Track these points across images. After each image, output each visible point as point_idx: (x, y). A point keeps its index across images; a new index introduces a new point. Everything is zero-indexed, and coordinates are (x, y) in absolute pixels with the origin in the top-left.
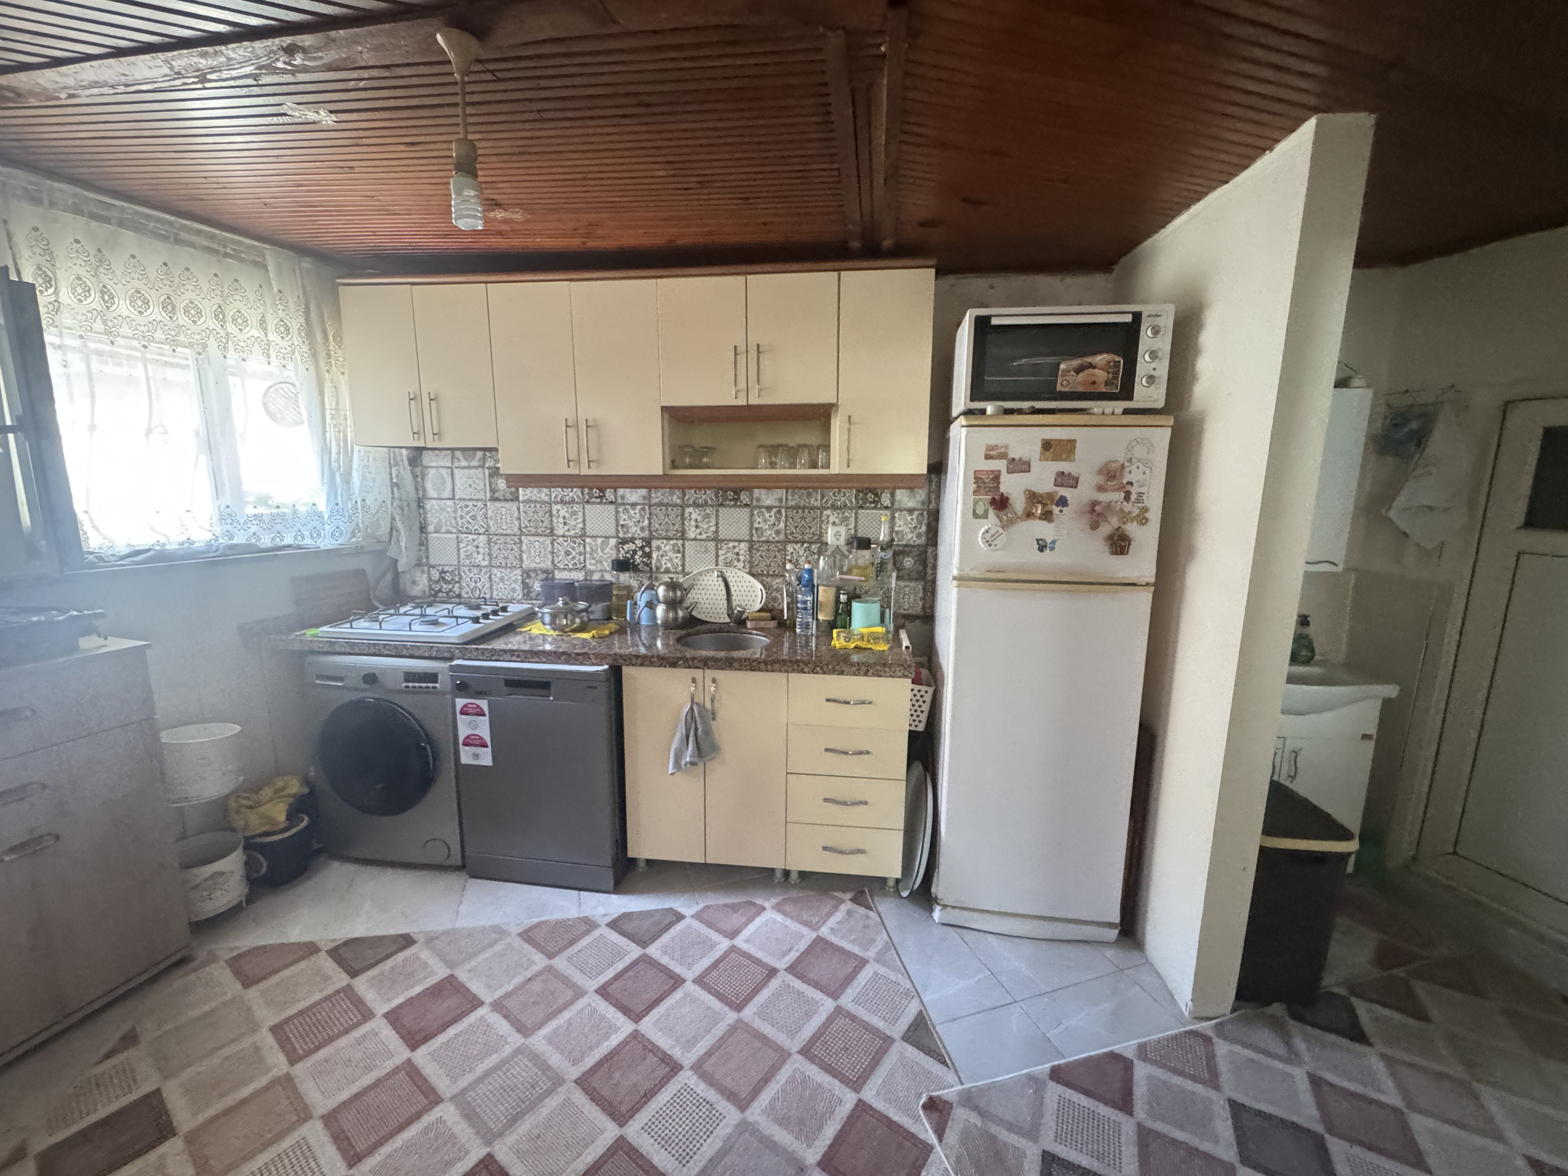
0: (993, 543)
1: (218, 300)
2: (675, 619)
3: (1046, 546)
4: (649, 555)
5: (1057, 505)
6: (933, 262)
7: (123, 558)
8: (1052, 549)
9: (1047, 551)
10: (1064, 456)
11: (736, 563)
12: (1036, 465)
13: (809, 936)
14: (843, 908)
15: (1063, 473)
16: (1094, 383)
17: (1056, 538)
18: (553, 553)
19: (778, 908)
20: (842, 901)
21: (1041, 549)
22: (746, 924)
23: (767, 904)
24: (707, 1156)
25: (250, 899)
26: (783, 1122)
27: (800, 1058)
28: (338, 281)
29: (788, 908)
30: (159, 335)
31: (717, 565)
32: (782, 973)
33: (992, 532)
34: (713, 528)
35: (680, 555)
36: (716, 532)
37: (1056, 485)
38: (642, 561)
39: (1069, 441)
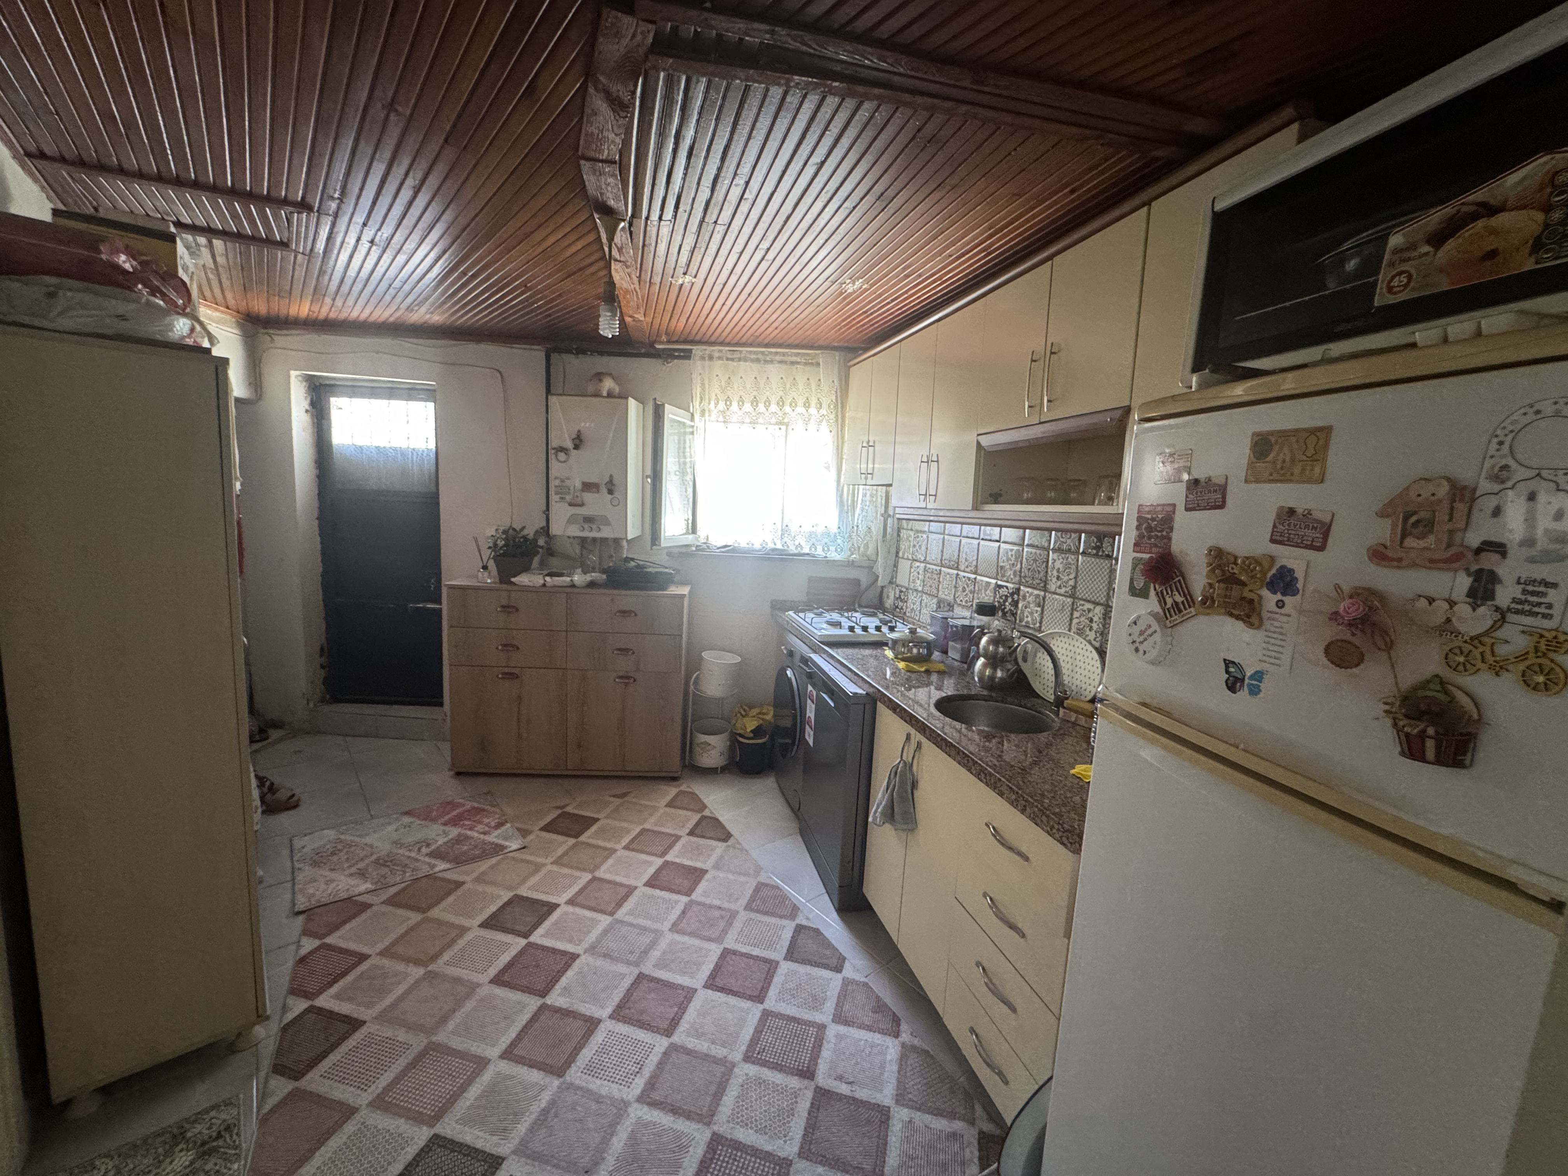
0: (1145, 649)
1: (782, 392)
3: (1243, 680)
5: (1273, 590)
7: (718, 548)
8: (1255, 691)
9: (1243, 694)
10: (1300, 469)
12: (1236, 493)
13: (886, 1096)
14: (958, 1126)
15: (1292, 512)
17: (1266, 667)
18: (955, 587)
19: (907, 1050)
21: (1234, 684)
22: (865, 1027)
23: (905, 1037)
25: (724, 769)
27: (708, 1135)
32: (812, 1085)
33: (1141, 626)
34: (1072, 583)
35: (1039, 609)
36: (1074, 587)
37: (1273, 541)
38: (1010, 610)
39: (1314, 432)
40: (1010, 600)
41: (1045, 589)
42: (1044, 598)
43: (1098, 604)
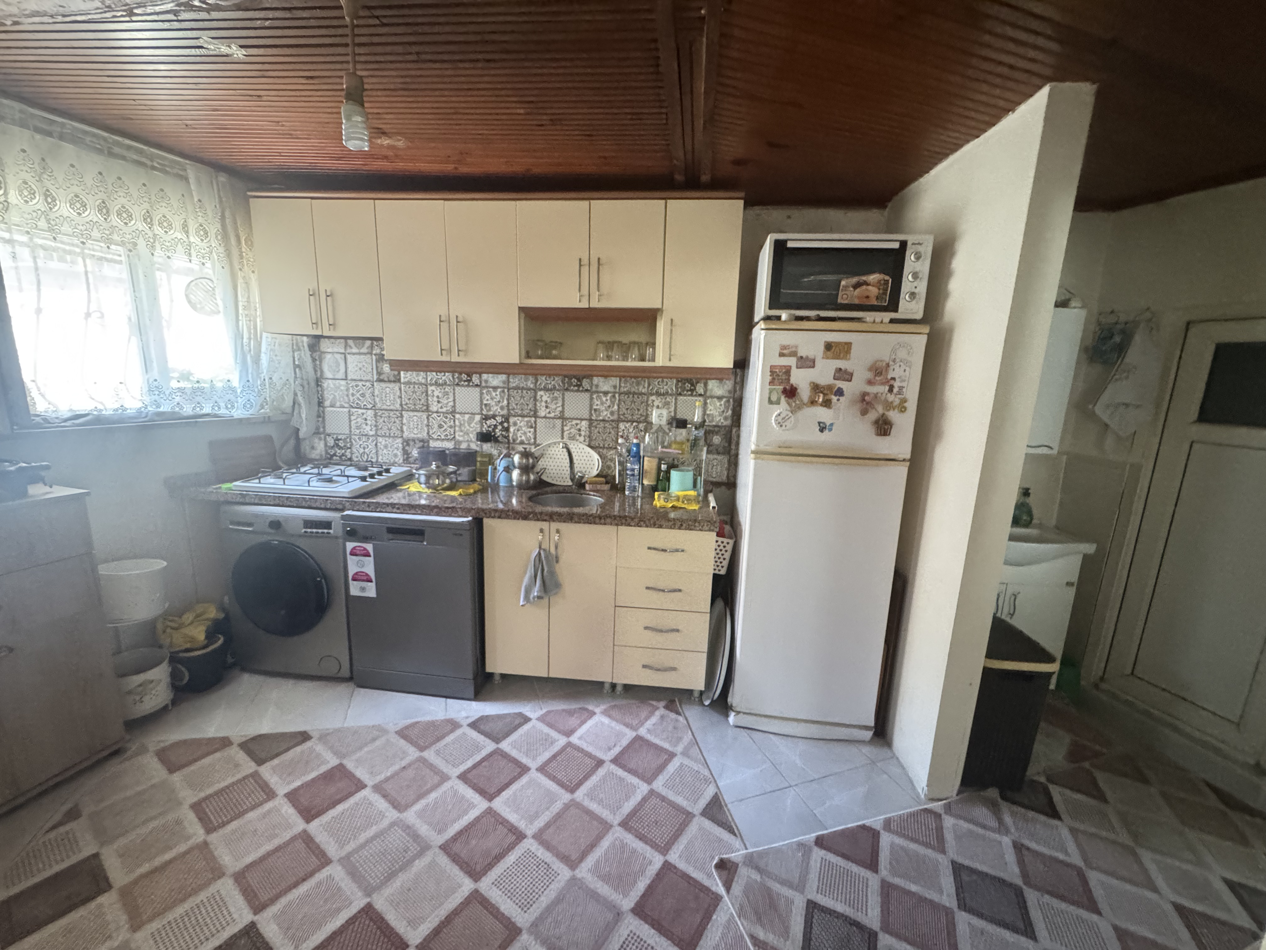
0: (784, 425)
1: (146, 206)
2: (528, 481)
3: (825, 428)
4: (507, 430)
5: (835, 395)
6: (742, 194)
7: (66, 420)
8: (830, 430)
9: (826, 432)
10: (842, 355)
11: (578, 437)
12: (820, 363)
13: (630, 735)
14: (658, 713)
15: (840, 369)
16: (867, 297)
17: (834, 421)
18: (428, 426)
19: (605, 713)
20: (658, 708)
21: (822, 430)
22: (580, 725)
23: (597, 710)
24: (544, 905)
25: (175, 702)
26: (606, 878)
27: (619, 829)
28: (249, 193)
29: (613, 713)
30: (96, 234)
31: (563, 438)
32: (608, 763)
33: (782, 416)
34: (560, 409)
35: (532, 430)
36: (562, 412)
37: (834, 379)
38: (501, 434)
39: (846, 343)
40: (500, 427)
41: (535, 416)
42: (535, 422)
43: (582, 420)
